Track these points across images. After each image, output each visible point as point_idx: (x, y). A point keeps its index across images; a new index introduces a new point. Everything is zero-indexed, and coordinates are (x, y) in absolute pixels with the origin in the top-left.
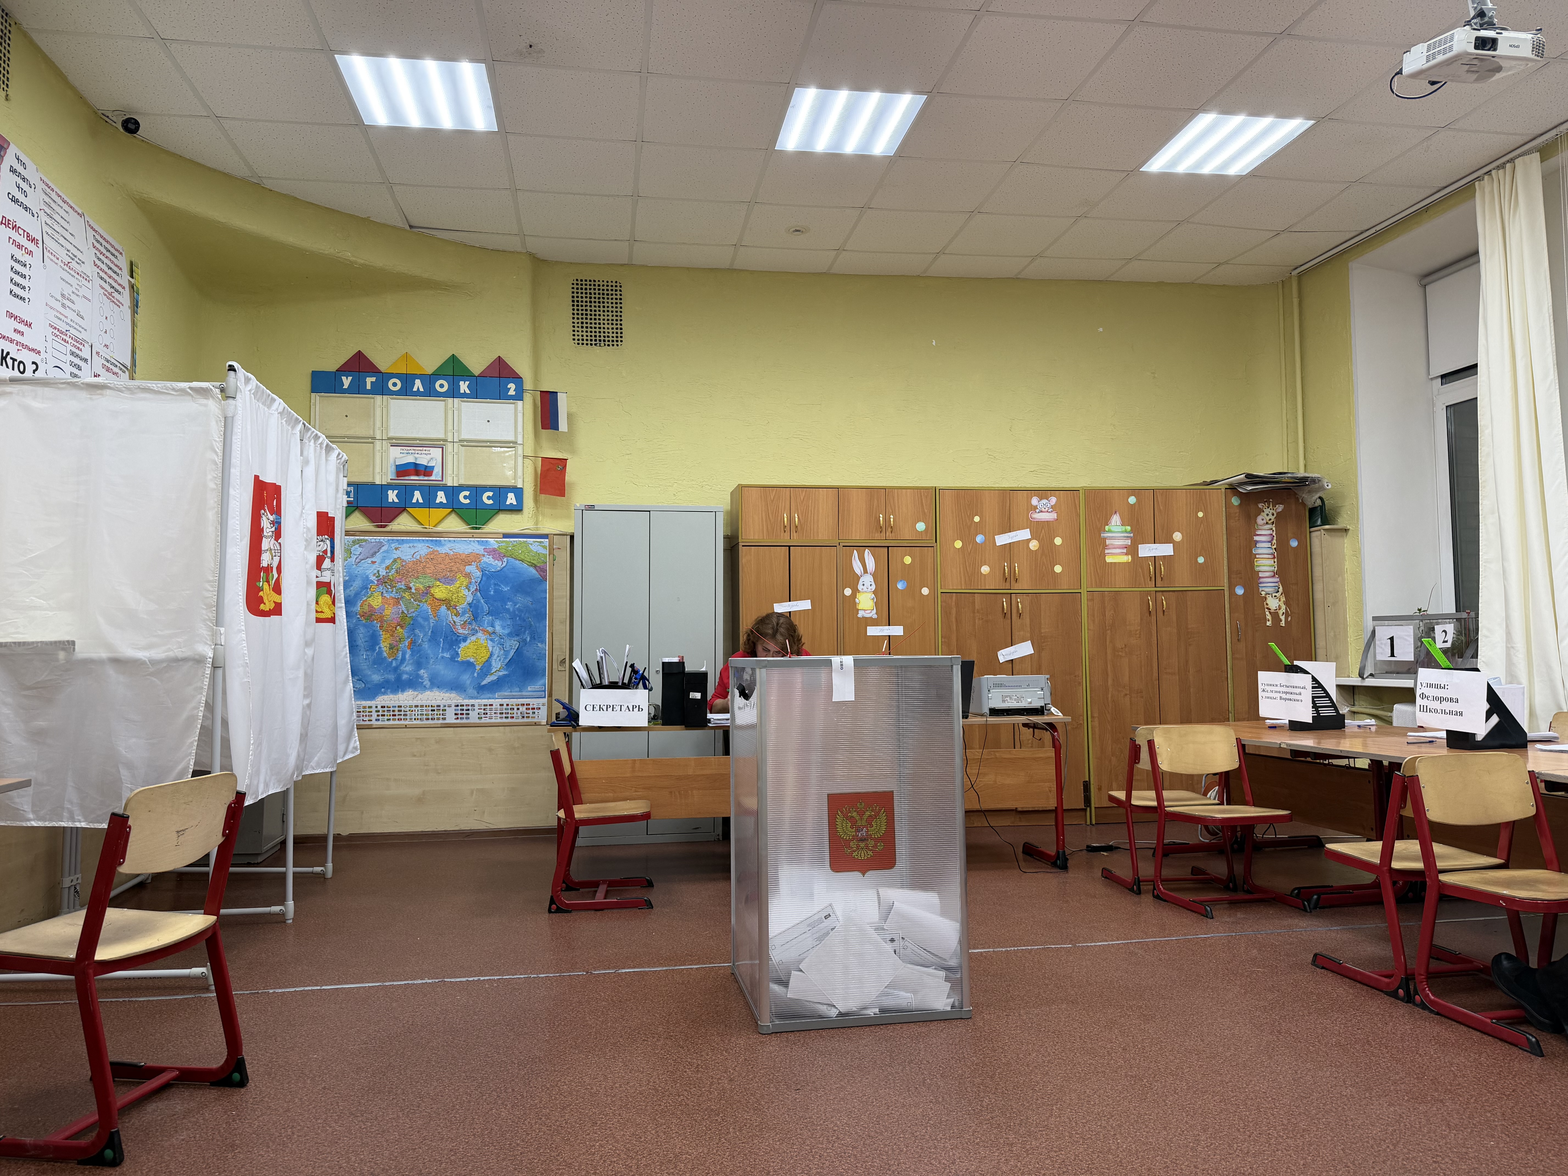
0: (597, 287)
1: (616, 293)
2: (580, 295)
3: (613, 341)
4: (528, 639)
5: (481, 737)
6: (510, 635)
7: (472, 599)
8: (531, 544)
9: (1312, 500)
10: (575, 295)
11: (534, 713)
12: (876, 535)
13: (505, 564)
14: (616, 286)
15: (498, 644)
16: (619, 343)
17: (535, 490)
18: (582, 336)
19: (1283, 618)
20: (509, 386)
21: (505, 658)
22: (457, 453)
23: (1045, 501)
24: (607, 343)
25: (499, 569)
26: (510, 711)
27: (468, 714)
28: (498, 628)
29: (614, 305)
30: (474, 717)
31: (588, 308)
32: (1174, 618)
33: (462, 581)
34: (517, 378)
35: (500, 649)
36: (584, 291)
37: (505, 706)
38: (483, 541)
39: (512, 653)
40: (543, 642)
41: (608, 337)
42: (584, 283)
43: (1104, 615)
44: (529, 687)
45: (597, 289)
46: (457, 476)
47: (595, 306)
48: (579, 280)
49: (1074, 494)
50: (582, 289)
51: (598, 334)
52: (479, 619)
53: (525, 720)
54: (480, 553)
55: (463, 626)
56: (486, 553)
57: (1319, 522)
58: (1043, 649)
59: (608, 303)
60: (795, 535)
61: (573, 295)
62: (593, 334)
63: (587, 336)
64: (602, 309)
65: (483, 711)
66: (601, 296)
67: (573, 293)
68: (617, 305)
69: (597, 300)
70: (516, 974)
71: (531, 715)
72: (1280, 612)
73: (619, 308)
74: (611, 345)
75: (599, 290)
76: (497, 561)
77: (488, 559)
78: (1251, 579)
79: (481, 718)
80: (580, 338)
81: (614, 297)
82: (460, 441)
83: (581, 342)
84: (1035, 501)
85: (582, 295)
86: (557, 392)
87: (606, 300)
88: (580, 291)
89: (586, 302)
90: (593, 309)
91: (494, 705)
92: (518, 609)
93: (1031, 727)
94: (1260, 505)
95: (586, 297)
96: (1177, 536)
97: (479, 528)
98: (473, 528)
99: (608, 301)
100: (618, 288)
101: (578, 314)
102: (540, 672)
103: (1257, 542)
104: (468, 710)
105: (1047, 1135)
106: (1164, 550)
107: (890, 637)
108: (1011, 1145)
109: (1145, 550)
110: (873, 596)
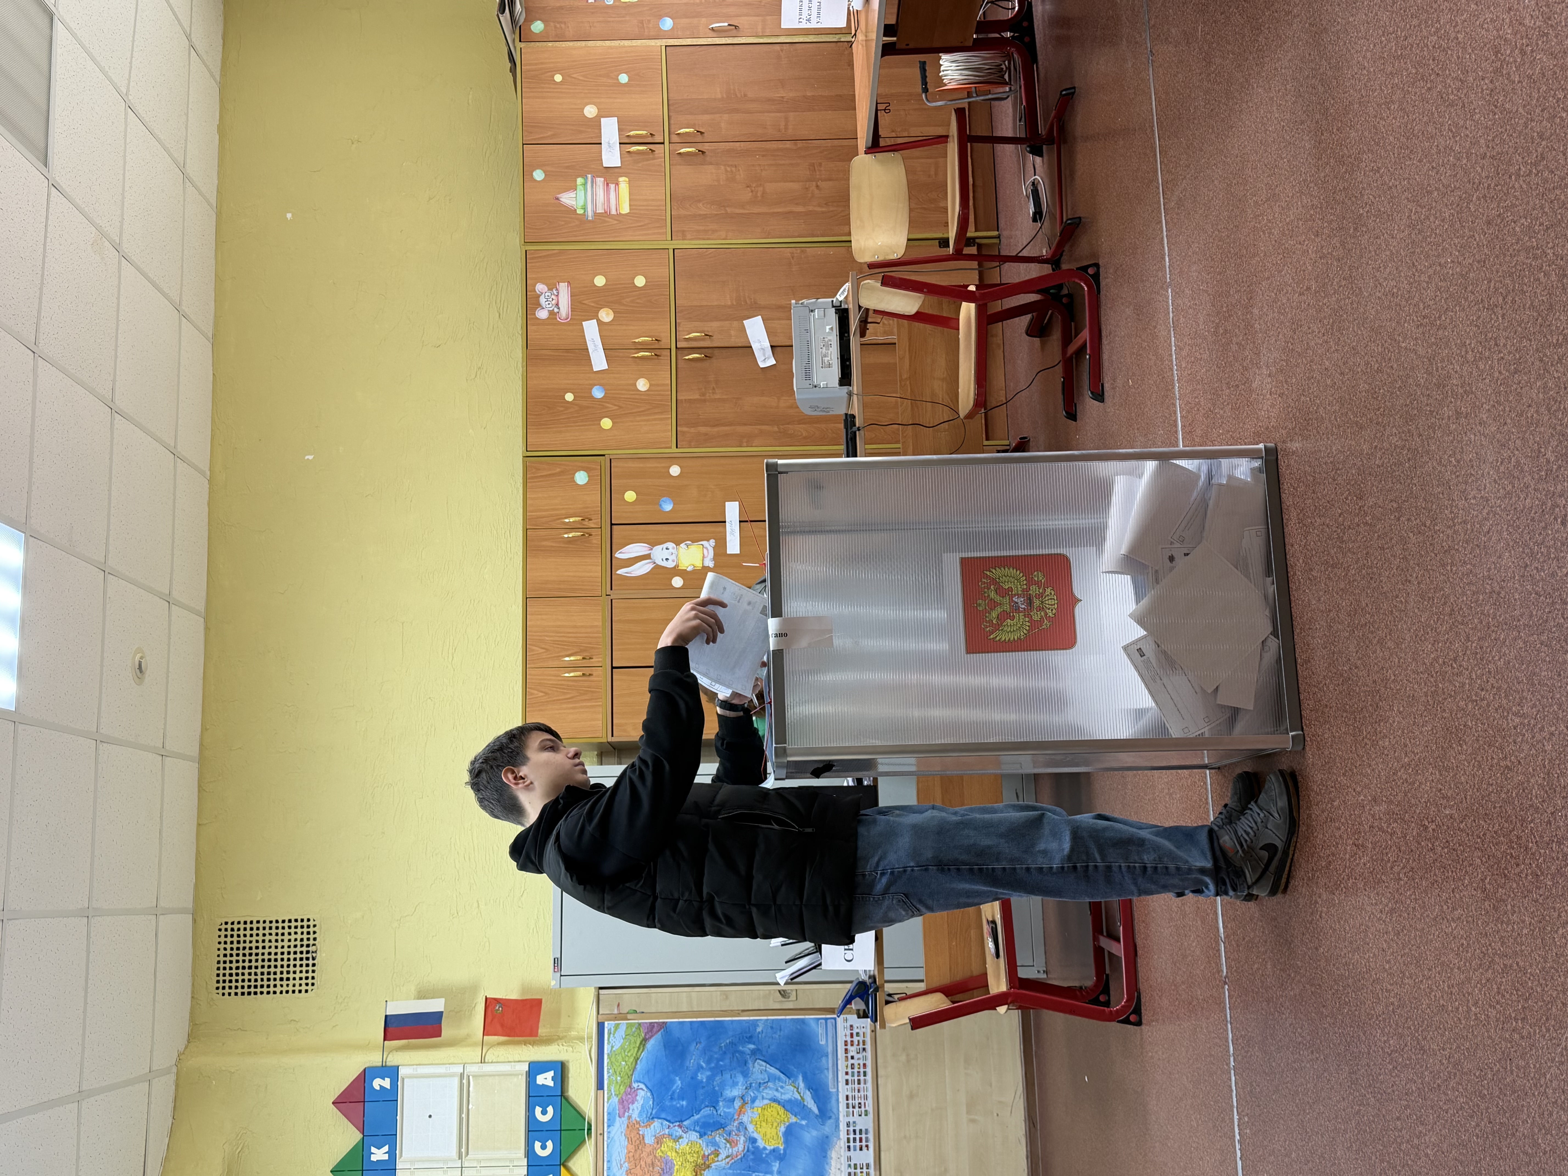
0: (228, 959)
1: (236, 929)
2: (240, 984)
3: (308, 933)
4: (752, 1046)
5: (893, 1110)
6: (745, 1074)
7: (694, 1133)
8: (612, 1047)
10: (239, 991)
11: (858, 1034)
12: (594, 542)
13: (642, 1086)
14: (226, 930)
15: (758, 1091)
16: (311, 923)
17: (533, 1044)
18: (301, 979)
20: (378, 1088)
21: (779, 1079)
22: (479, 1161)
23: (542, 300)
24: (311, 942)
25: (649, 1094)
26: (856, 1070)
27: (861, 1131)
28: (736, 1092)
29: (255, 932)
30: (866, 1123)
31: (259, 971)
32: (706, 117)
33: (668, 1149)
34: (365, 1077)
35: (766, 1088)
36: (234, 978)
37: (849, 1077)
38: (609, 1120)
39: (772, 1070)
40: (755, 1023)
41: (302, 940)
42: (221, 978)
43: (705, 217)
44: (821, 1043)
45: (231, 959)
46: (511, 1160)
47: (257, 961)
48: (218, 985)
49: (532, 259)
50: (230, 981)
51: (298, 956)
52: (723, 1121)
53: (868, 1047)
54: (626, 1122)
55: (732, 1143)
56: (626, 1114)
58: (755, 303)
59: (251, 942)
60: (595, 661)
61: (239, 994)
62: (298, 963)
63: (301, 972)
64: (260, 951)
65: (856, 1110)
66: (241, 952)
67: (236, 994)
68: (255, 929)
69: (247, 958)
70: (1231, 1087)
71: (861, 1039)
73: (258, 925)
74: (315, 936)
75: (231, 955)
76: (638, 1098)
77: (635, 1110)
79: (866, 1111)
80: (304, 982)
81: (242, 932)
82: (460, 1157)
83: (310, 981)
84: (542, 314)
85: (240, 981)
86: (386, 1016)
87: (248, 945)
88: (233, 984)
89: (250, 974)
90: (260, 964)
91: (847, 1093)
92: (708, 1062)
93: (865, 326)
95: (243, 974)
96: (590, 111)
97: (590, 1125)
98: (589, 1133)
99: (248, 942)
100: (229, 926)
101: (268, 986)
102: (799, 1027)
104: (854, 1131)
105: (1443, 361)
106: (610, 130)
107: (740, 522)
108: (1458, 414)
109: (611, 157)
110: (683, 545)
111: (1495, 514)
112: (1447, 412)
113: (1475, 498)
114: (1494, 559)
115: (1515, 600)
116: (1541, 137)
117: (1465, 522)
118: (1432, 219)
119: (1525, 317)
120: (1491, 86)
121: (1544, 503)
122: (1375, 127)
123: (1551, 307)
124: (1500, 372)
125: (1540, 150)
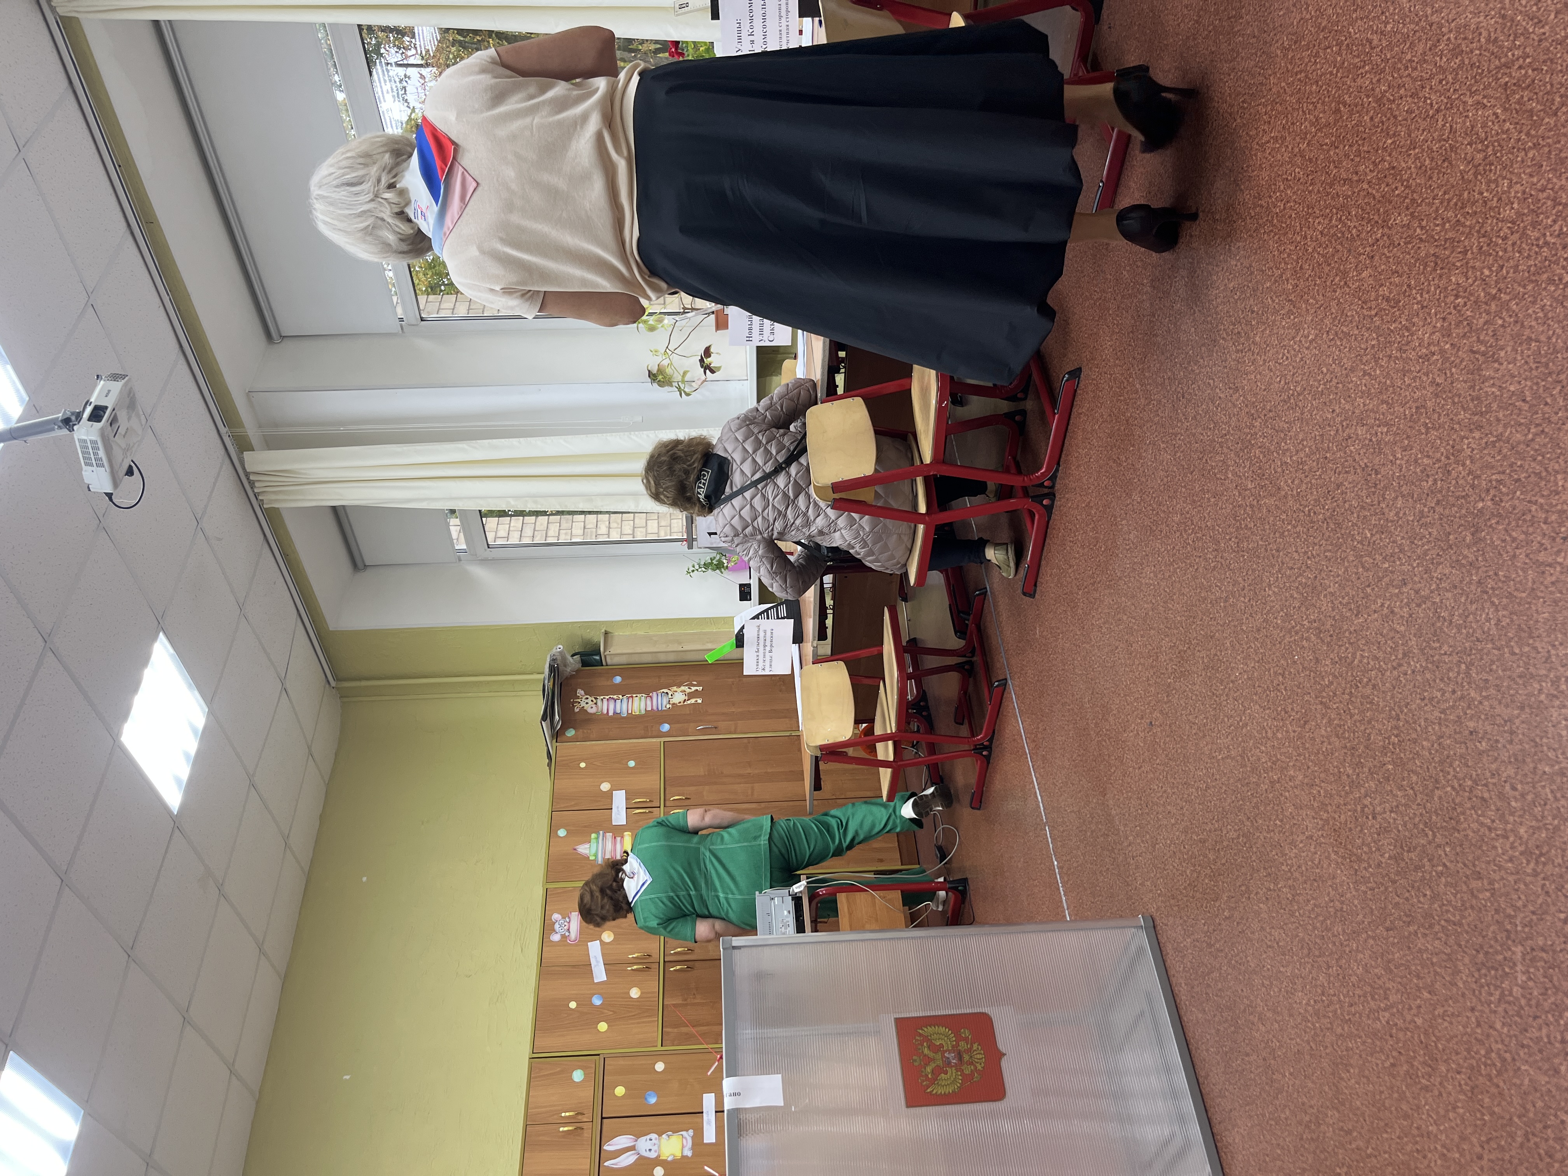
9: (574, 663)
12: (586, 1135)
19: (694, 689)
23: (557, 926)
32: (692, 788)
49: (551, 895)
57: (597, 658)
72: (688, 691)
78: (654, 718)
84: (556, 938)
94: (577, 710)
96: (605, 787)
103: (615, 713)
105: (1251, 750)
106: (619, 799)
107: (716, 1112)
108: (1272, 783)
109: (619, 816)
110: (664, 1136)
111: (1321, 843)
112: (1264, 787)
113: (1301, 842)
114: (1330, 883)
115: (1356, 906)
116: (1278, 551)
117: (1299, 867)
118: (1218, 653)
119: (1301, 680)
120: (1237, 541)
121: (1356, 811)
122: (1166, 618)
123: (1317, 660)
124: (1294, 732)
125: (1280, 560)
